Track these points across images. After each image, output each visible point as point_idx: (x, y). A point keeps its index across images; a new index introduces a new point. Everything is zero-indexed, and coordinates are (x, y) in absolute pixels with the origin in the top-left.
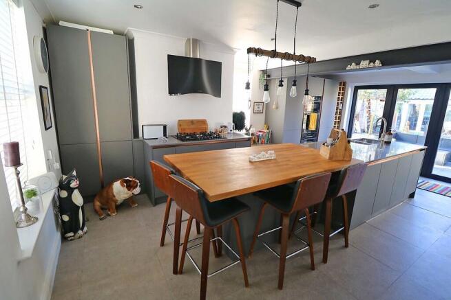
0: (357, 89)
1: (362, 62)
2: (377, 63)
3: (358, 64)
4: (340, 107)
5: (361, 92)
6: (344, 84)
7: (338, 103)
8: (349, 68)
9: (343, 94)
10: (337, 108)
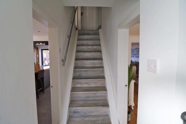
0: (42, 50)
1: (40, 43)
2: (44, 44)
3: (39, 44)
4: (38, 56)
5: (43, 51)
6: (38, 48)
7: (36, 55)
8: (36, 44)
9: (38, 52)
10: (37, 56)
